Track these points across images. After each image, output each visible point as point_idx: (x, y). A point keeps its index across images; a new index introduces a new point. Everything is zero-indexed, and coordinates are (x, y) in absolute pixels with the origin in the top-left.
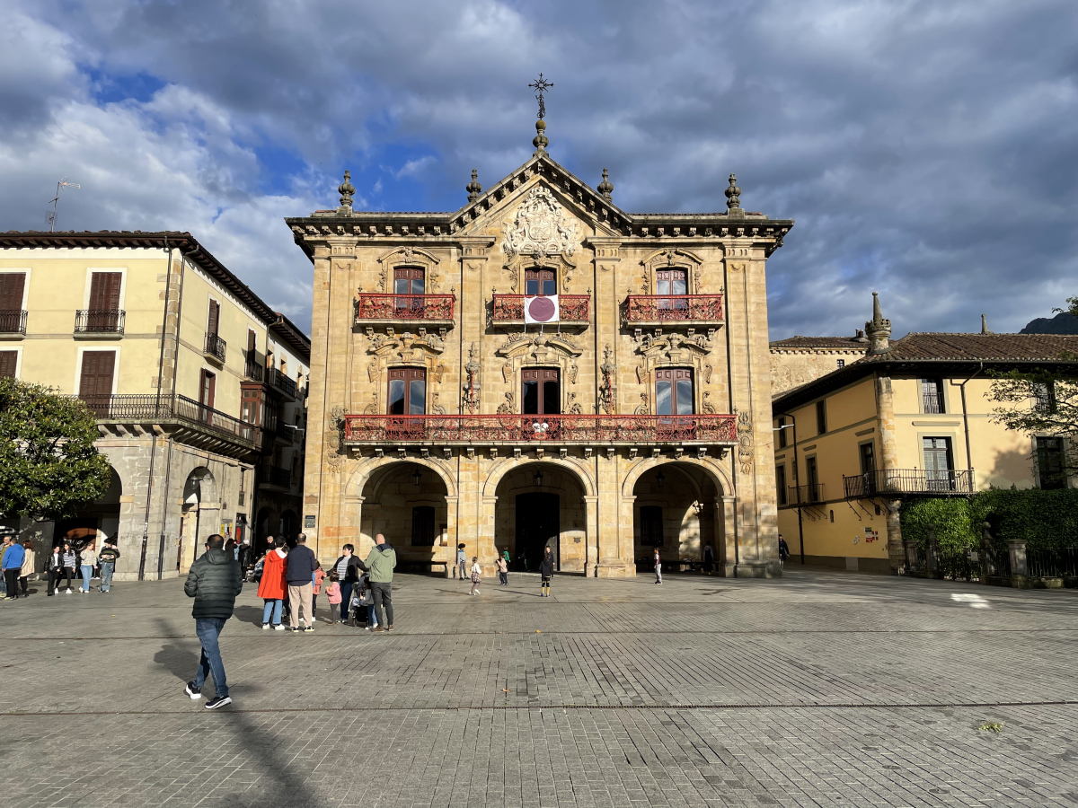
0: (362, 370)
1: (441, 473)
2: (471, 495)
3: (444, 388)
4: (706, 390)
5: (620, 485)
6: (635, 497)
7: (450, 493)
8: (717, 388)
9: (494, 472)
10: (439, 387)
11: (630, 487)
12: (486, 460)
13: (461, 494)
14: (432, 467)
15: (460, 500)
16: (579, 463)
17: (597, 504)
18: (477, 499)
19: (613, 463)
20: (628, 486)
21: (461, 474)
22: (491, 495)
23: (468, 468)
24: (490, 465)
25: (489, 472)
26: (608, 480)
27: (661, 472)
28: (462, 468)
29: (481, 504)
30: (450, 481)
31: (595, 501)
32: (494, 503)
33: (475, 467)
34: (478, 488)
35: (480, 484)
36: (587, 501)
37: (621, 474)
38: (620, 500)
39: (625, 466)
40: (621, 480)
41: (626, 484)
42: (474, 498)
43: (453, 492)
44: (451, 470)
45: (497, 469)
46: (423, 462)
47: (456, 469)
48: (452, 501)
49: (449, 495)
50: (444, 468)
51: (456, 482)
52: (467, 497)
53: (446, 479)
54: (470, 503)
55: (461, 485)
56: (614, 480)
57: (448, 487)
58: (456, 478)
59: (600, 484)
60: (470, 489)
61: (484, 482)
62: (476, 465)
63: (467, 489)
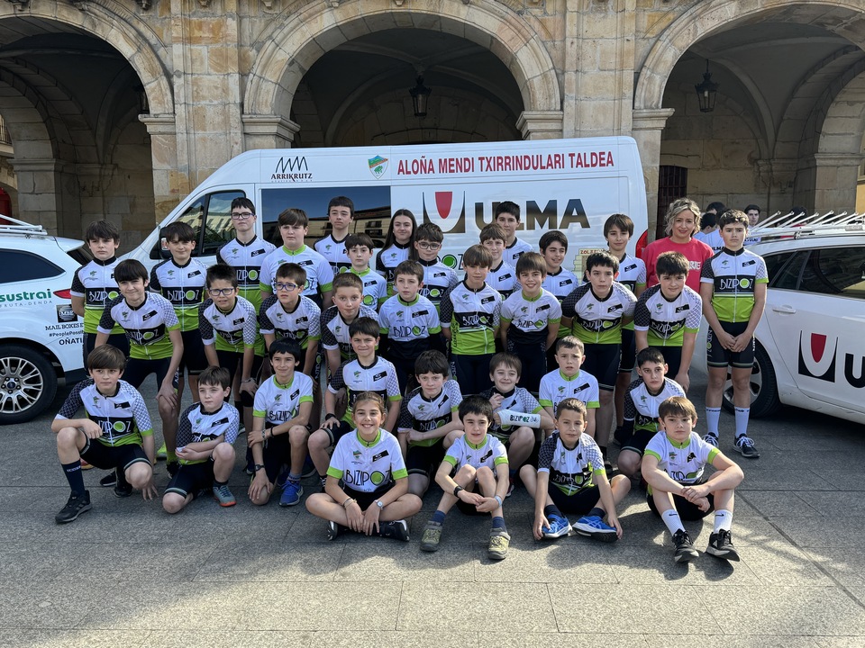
1: (127, 50)
2: (210, 112)
5: (629, 77)
6: (669, 111)
7: (154, 107)
9: (269, 46)
11: (656, 84)
12: (246, 9)
13: (180, 110)
14: (99, 33)
15: (180, 127)
16: (511, 15)
17: (560, 133)
18: (226, 122)
19: (611, 13)
20: (650, 79)
21: (177, 49)
22: (266, 110)
23: (197, 33)
24: (260, 24)
25: (258, 46)
26: (593, 63)
27: (707, 77)
28: (177, 31)
29: (238, 137)
30: (153, 72)
31: (554, 126)
32: (277, 135)
33: (217, 31)
34: (226, 91)
35: (234, 80)
36: (530, 126)
37: (632, 44)
38: (627, 122)
39: (644, 21)
40: (631, 64)
41: (646, 73)
42: (219, 119)
43: (161, 103)
44: (153, 41)
45: (278, 36)
46: (75, 19)
47: (166, 39)
48: (161, 128)
49: (152, 111)
50: (132, 34)
51: (168, 76)
52: (197, 119)
53: (141, 65)
54: (210, 133)
55: (178, 82)
56: (613, 62)
57: (148, 88)
58: (168, 63)
59: (570, 76)
60: (204, 93)
61: (243, 75)
62: (220, 25)
63: (197, 96)
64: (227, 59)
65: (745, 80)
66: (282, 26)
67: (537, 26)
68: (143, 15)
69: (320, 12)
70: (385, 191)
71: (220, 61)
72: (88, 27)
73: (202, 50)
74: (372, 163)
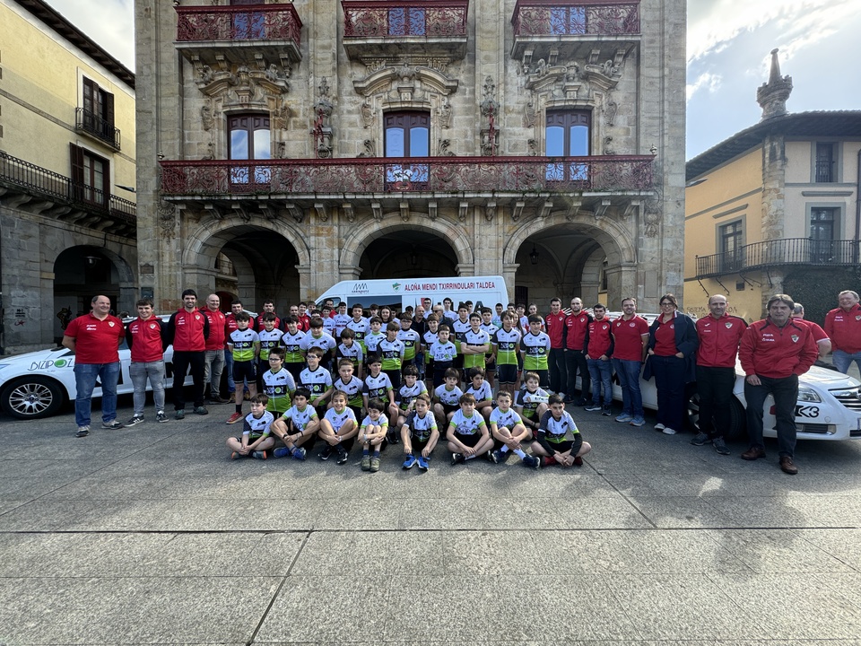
0: (195, 116)
1: (291, 239)
2: (325, 264)
3: (291, 136)
4: (608, 135)
5: (501, 251)
6: (518, 265)
7: (302, 262)
8: (621, 132)
9: (351, 237)
10: (285, 136)
11: (512, 254)
12: (342, 222)
13: (313, 263)
14: (279, 232)
15: (312, 270)
16: (452, 226)
17: (473, 274)
18: (332, 268)
19: (493, 225)
20: (510, 252)
21: (312, 238)
22: (349, 263)
23: (321, 232)
24: (347, 229)
25: (347, 237)
26: (486, 245)
27: (534, 250)
28: (313, 231)
29: (337, 274)
30: (302, 248)
31: (470, 270)
32: (353, 274)
33: (330, 231)
34: (332, 255)
35: (336, 251)
36: (461, 270)
37: (502, 238)
38: (501, 270)
39: (507, 229)
40: (502, 245)
41: (508, 249)
42: (329, 267)
43: (305, 260)
44: (302, 235)
45: (355, 233)
46: (270, 226)
47: (308, 235)
48: (304, 271)
49: (301, 264)
50: (293, 232)
51: (308, 249)
52: (320, 267)
53: (296, 245)
54: (325, 273)
55: (312, 252)
56: (494, 244)
57: (299, 255)
58: (308, 244)
59: (477, 250)
60: (323, 256)
61: (340, 249)
62: (331, 229)
63: (320, 258)
64: (333, 242)
65: (550, 251)
66: (357, 229)
67: (462, 230)
68: (298, 224)
69: (373, 224)
70: (400, 297)
71: (331, 244)
72: (275, 229)
73: (323, 239)
74: (394, 286)
